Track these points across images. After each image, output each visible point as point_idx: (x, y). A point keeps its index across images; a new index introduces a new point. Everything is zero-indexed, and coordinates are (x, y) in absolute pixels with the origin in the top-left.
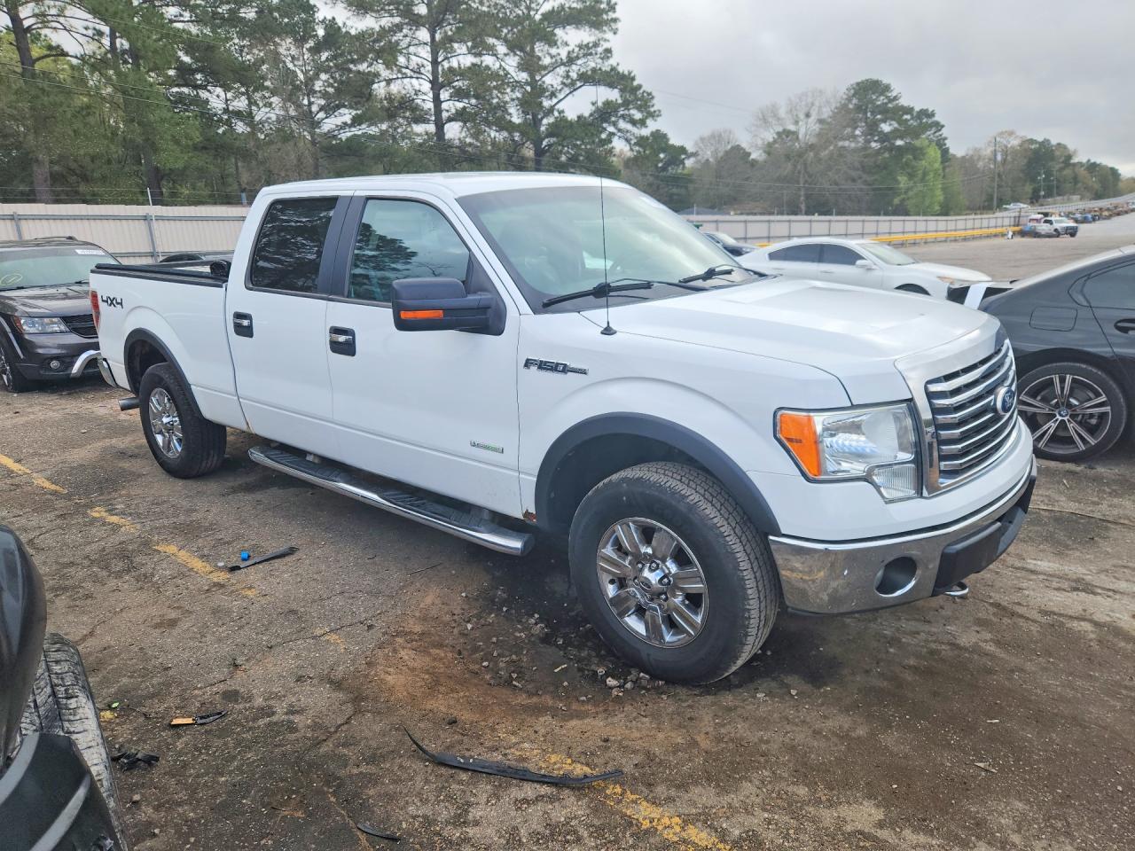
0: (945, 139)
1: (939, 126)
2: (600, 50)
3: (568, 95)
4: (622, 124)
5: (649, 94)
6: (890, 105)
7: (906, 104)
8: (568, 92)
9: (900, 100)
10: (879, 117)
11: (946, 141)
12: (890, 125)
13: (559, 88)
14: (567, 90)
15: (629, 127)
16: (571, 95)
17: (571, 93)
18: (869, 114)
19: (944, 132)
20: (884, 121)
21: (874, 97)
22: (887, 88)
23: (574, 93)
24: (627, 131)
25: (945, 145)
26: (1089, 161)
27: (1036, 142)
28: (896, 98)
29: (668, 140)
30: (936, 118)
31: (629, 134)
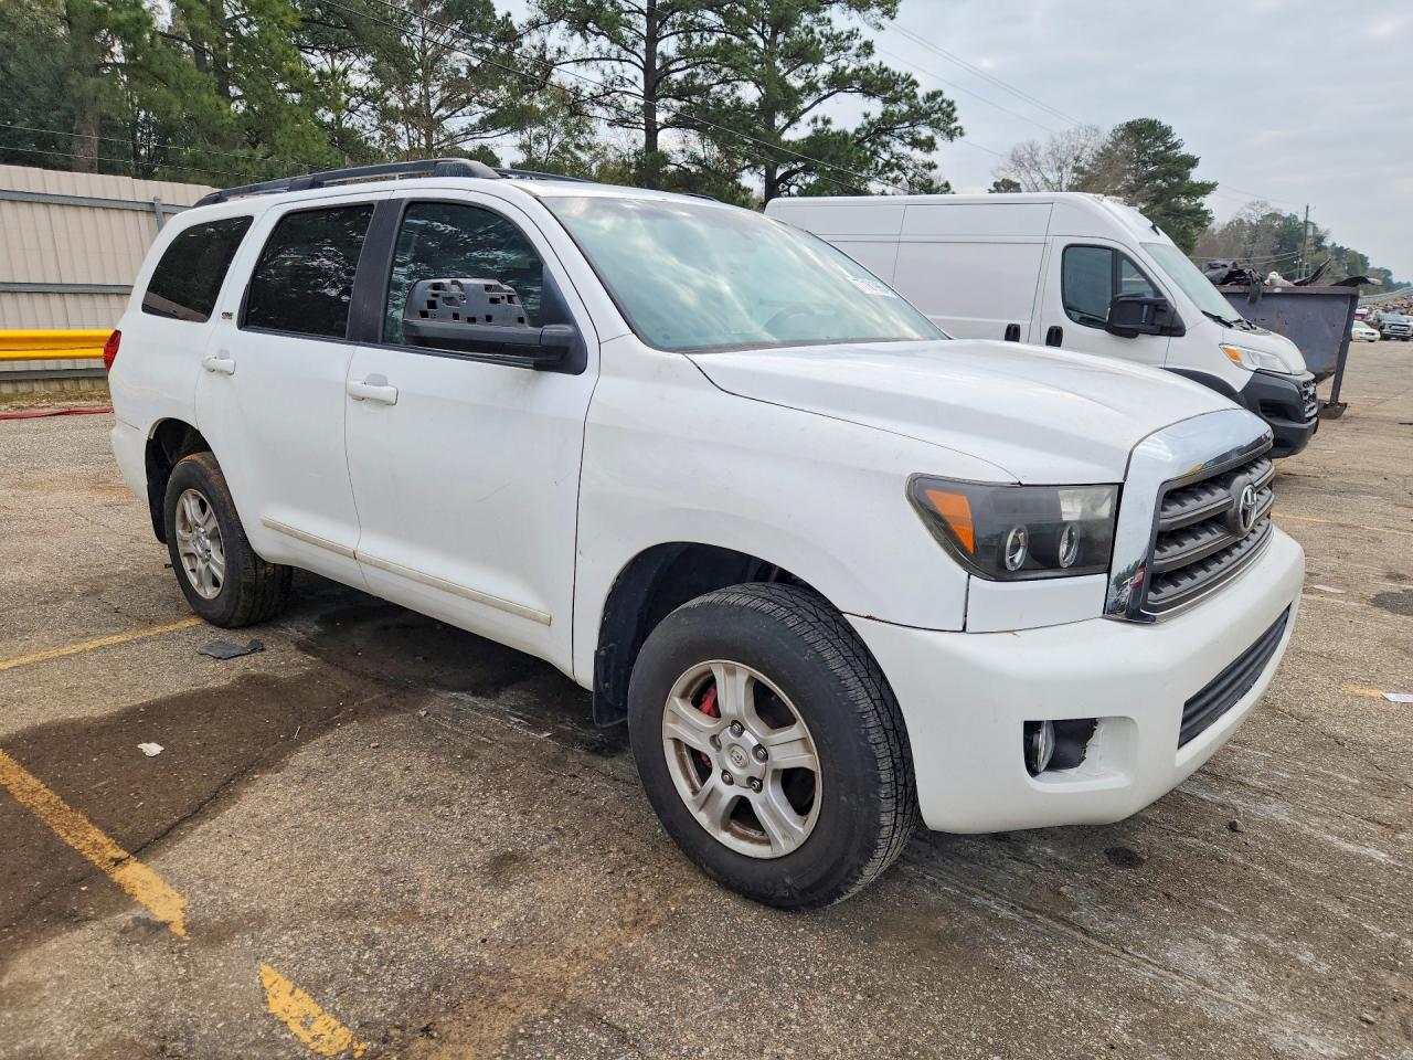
2: (857, 43)
5: (950, 104)
26: (1334, 244)
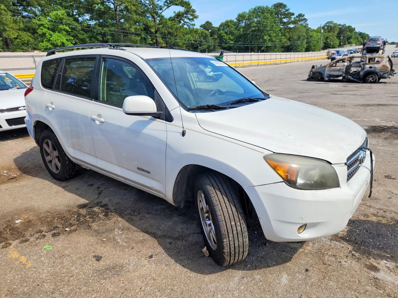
0: (308, 24)
1: (305, 20)
3: (166, 9)
4: (186, 20)
6: (286, 12)
7: (291, 12)
8: (166, 8)
9: (290, 11)
10: (282, 17)
11: (308, 25)
12: (287, 19)
13: (163, 6)
14: (166, 7)
15: (188, 21)
16: (167, 9)
17: (167, 8)
18: (279, 16)
19: (308, 22)
20: (284, 18)
21: (281, 9)
22: (285, 6)
23: (169, 8)
24: (188, 22)
25: (308, 26)
27: (341, 25)
28: (288, 10)
29: (212, 25)
30: (305, 17)
31: (188, 23)
